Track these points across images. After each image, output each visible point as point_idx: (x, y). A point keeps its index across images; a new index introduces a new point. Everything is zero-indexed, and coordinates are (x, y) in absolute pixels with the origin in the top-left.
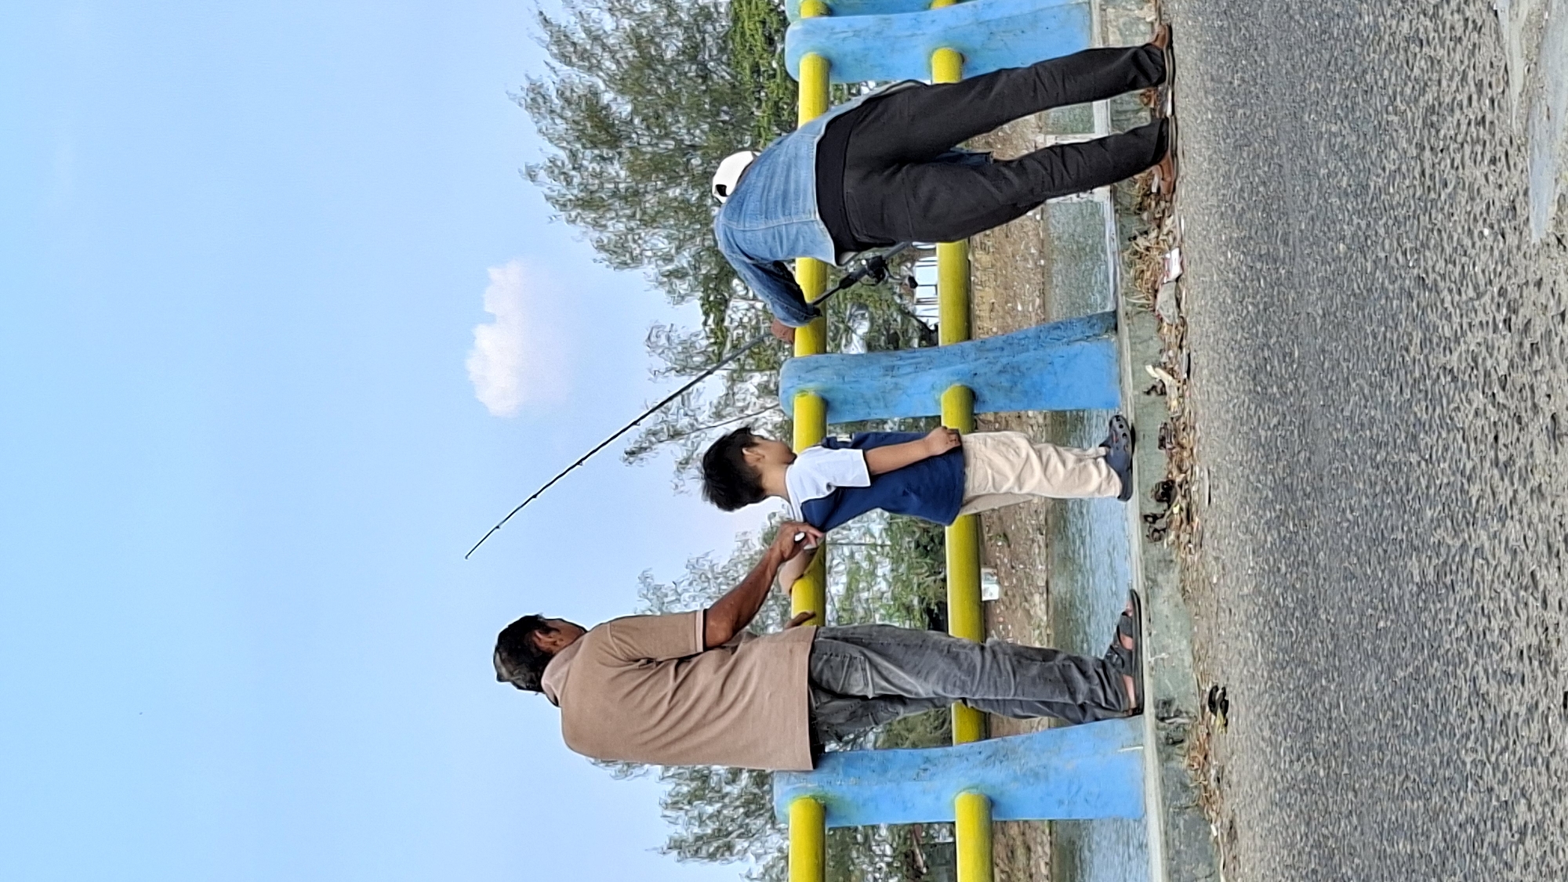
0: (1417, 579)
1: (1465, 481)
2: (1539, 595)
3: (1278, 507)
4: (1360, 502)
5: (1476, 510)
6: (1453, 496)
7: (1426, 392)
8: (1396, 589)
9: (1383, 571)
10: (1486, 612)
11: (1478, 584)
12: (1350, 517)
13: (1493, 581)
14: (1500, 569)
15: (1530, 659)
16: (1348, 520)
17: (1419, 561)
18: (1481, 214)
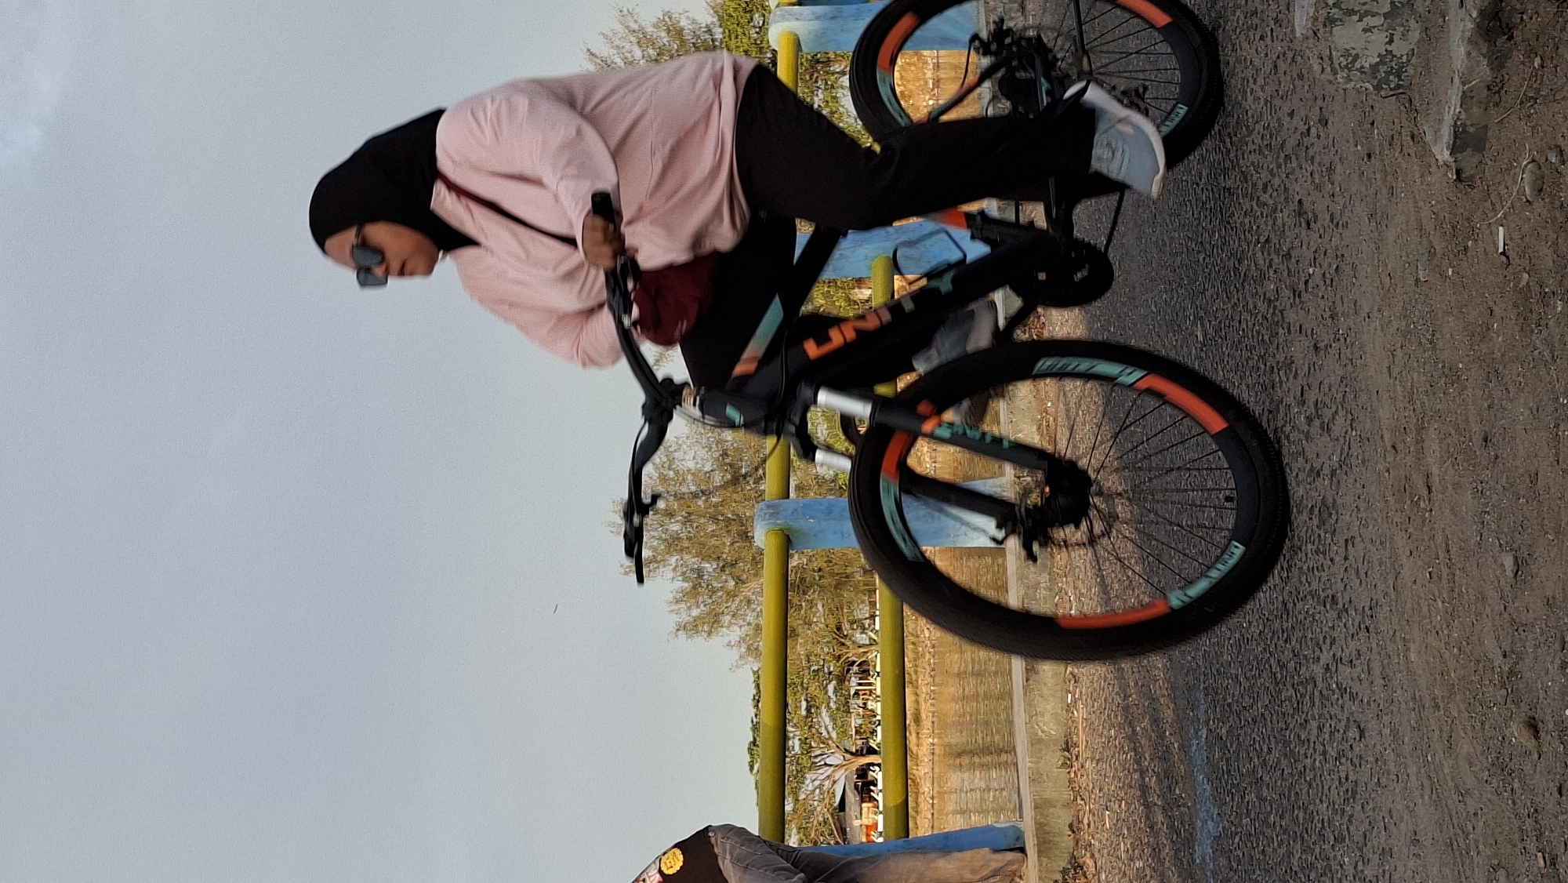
0: (1200, 338)
1: (1236, 263)
2: (1285, 325)
3: (1103, 319)
4: (1162, 297)
5: (1244, 281)
6: (1228, 274)
7: (1211, 209)
8: (1185, 349)
9: (1176, 340)
10: (1248, 348)
11: (1243, 330)
12: (1154, 309)
13: (1254, 324)
14: (1260, 316)
15: (1278, 370)
16: (1154, 313)
17: (1203, 325)
18: (1252, 77)
